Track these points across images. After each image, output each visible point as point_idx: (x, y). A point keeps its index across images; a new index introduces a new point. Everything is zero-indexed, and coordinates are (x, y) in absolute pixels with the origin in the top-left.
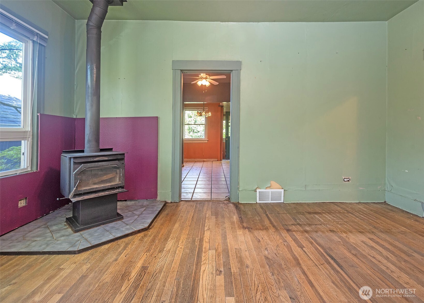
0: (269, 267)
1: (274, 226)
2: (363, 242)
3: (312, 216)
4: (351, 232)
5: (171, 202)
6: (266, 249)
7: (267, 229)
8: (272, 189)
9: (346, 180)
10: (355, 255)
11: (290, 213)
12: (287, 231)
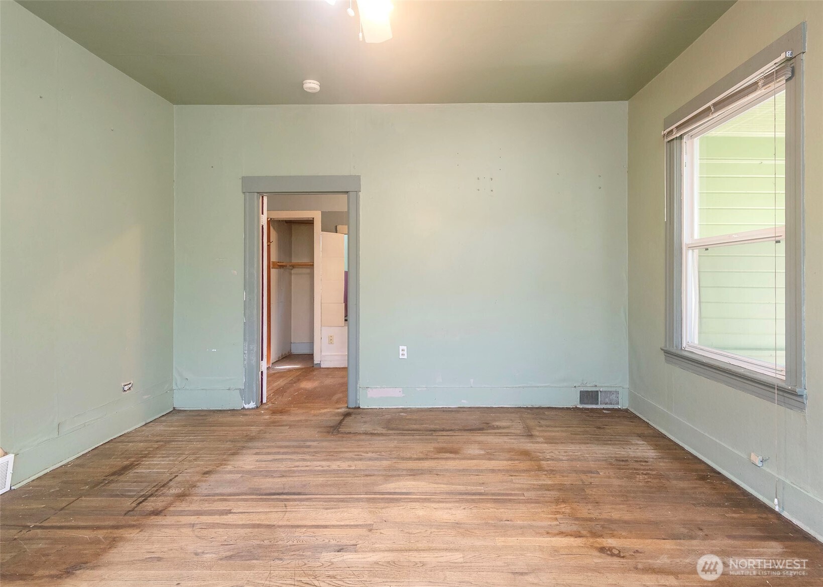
0: (257, 559)
2: (257, 461)
3: (131, 475)
4: (225, 460)
6: (197, 554)
7: (114, 540)
10: (284, 476)
11: (84, 495)
12: (155, 515)
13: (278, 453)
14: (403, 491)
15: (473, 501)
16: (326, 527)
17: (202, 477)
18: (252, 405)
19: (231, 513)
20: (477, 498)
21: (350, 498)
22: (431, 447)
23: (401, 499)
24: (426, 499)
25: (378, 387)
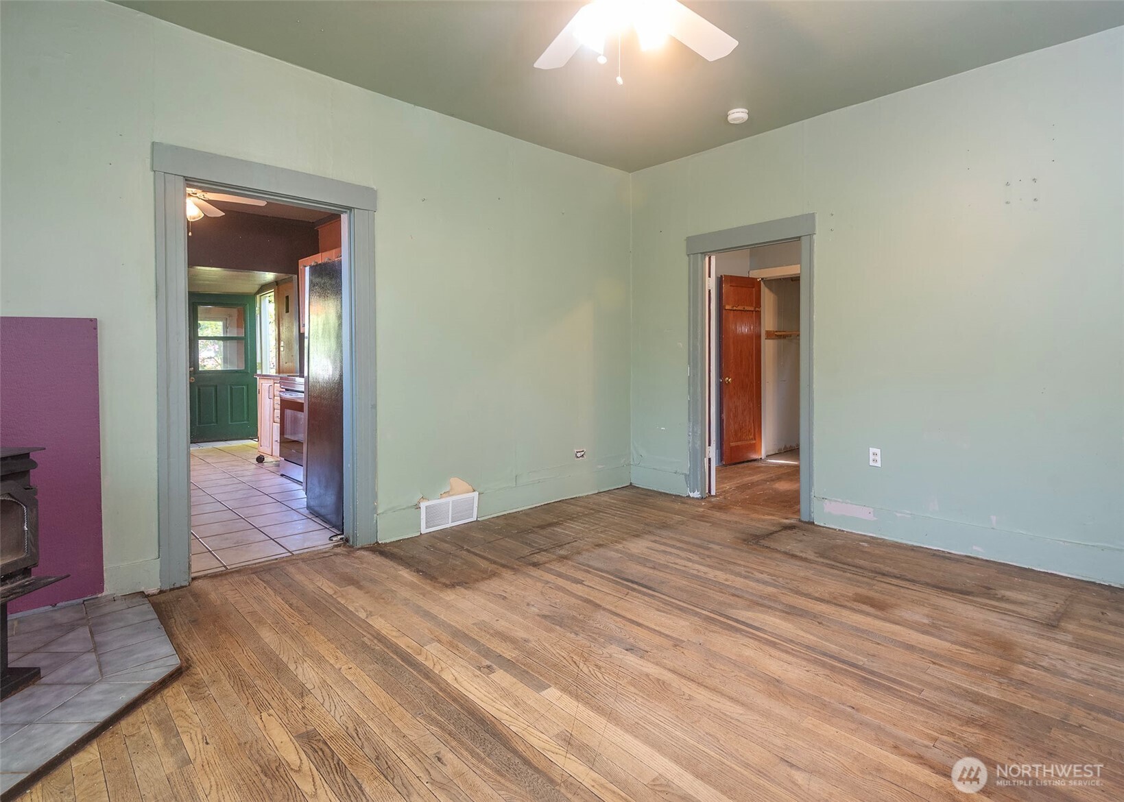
0: (561, 627)
1: (504, 566)
2: (647, 548)
3: (549, 530)
4: (624, 539)
5: (161, 592)
6: (528, 605)
7: (493, 575)
8: (453, 495)
9: (579, 455)
10: (654, 568)
11: (509, 537)
12: (533, 566)
13: (673, 546)
14: (755, 624)
15: (832, 668)
16: (639, 625)
17: (593, 548)
18: (696, 494)
19: (581, 583)
20: (840, 667)
21: (690, 609)
22: (851, 591)
23: (744, 631)
24: (774, 643)
25: (839, 500)
